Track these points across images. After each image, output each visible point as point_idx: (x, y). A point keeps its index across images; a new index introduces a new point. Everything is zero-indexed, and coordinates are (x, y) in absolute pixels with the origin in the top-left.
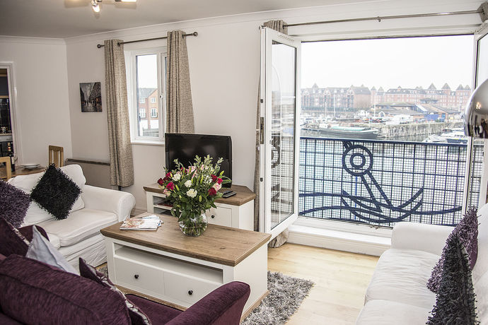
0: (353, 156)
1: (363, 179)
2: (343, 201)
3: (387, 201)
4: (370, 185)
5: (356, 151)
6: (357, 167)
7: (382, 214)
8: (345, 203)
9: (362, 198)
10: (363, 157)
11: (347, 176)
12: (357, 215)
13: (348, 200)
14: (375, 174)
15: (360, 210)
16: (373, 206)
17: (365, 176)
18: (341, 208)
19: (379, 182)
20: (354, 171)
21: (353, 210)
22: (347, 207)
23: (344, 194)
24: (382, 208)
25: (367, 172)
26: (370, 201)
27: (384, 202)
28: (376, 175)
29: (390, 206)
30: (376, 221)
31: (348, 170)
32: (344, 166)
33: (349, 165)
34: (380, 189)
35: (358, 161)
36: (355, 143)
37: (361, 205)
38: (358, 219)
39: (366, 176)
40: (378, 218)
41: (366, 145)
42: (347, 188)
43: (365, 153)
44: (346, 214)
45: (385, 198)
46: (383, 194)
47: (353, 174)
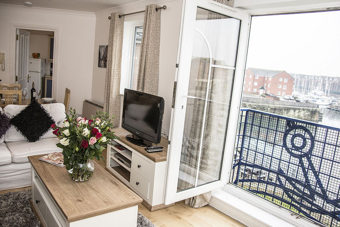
0: (294, 136)
1: (301, 162)
2: (278, 179)
3: (323, 191)
4: (306, 170)
5: (298, 131)
6: (297, 149)
7: (314, 202)
8: (280, 181)
9: (297, 181)
10: (305, 139)
11: (286, 156)
12: (289, 196)
13: (283, 179)
14: (313, 159)
15: (294, 193)
16: (306, 191)
17: (303, 159)
18: (276, 185)
19: (317, 169)
20: (293, 151)
21: (286, 191)
22: (281, 186)
23: (280, 172)
24: (316, 197)
25: (306, 155)
26: (305, 187)
27: (319, 190)
28: (315, 161)
29: (324, 197)
30: (307, 208)
31: (287, 149)
32: (285, 145)
33: (289, 145)
34: (317, 176)
35: (298, 142)
36: (298, 123)
37: (295, 187)
38: (289, 200)
39: (305, 160)
40: (309, 205)
41: (308, 127)
42: (284, 166)
43: (307, 136)
44: (279, 192)
45: (321, 186)
46: (319, 182)
47: (292, 154)
